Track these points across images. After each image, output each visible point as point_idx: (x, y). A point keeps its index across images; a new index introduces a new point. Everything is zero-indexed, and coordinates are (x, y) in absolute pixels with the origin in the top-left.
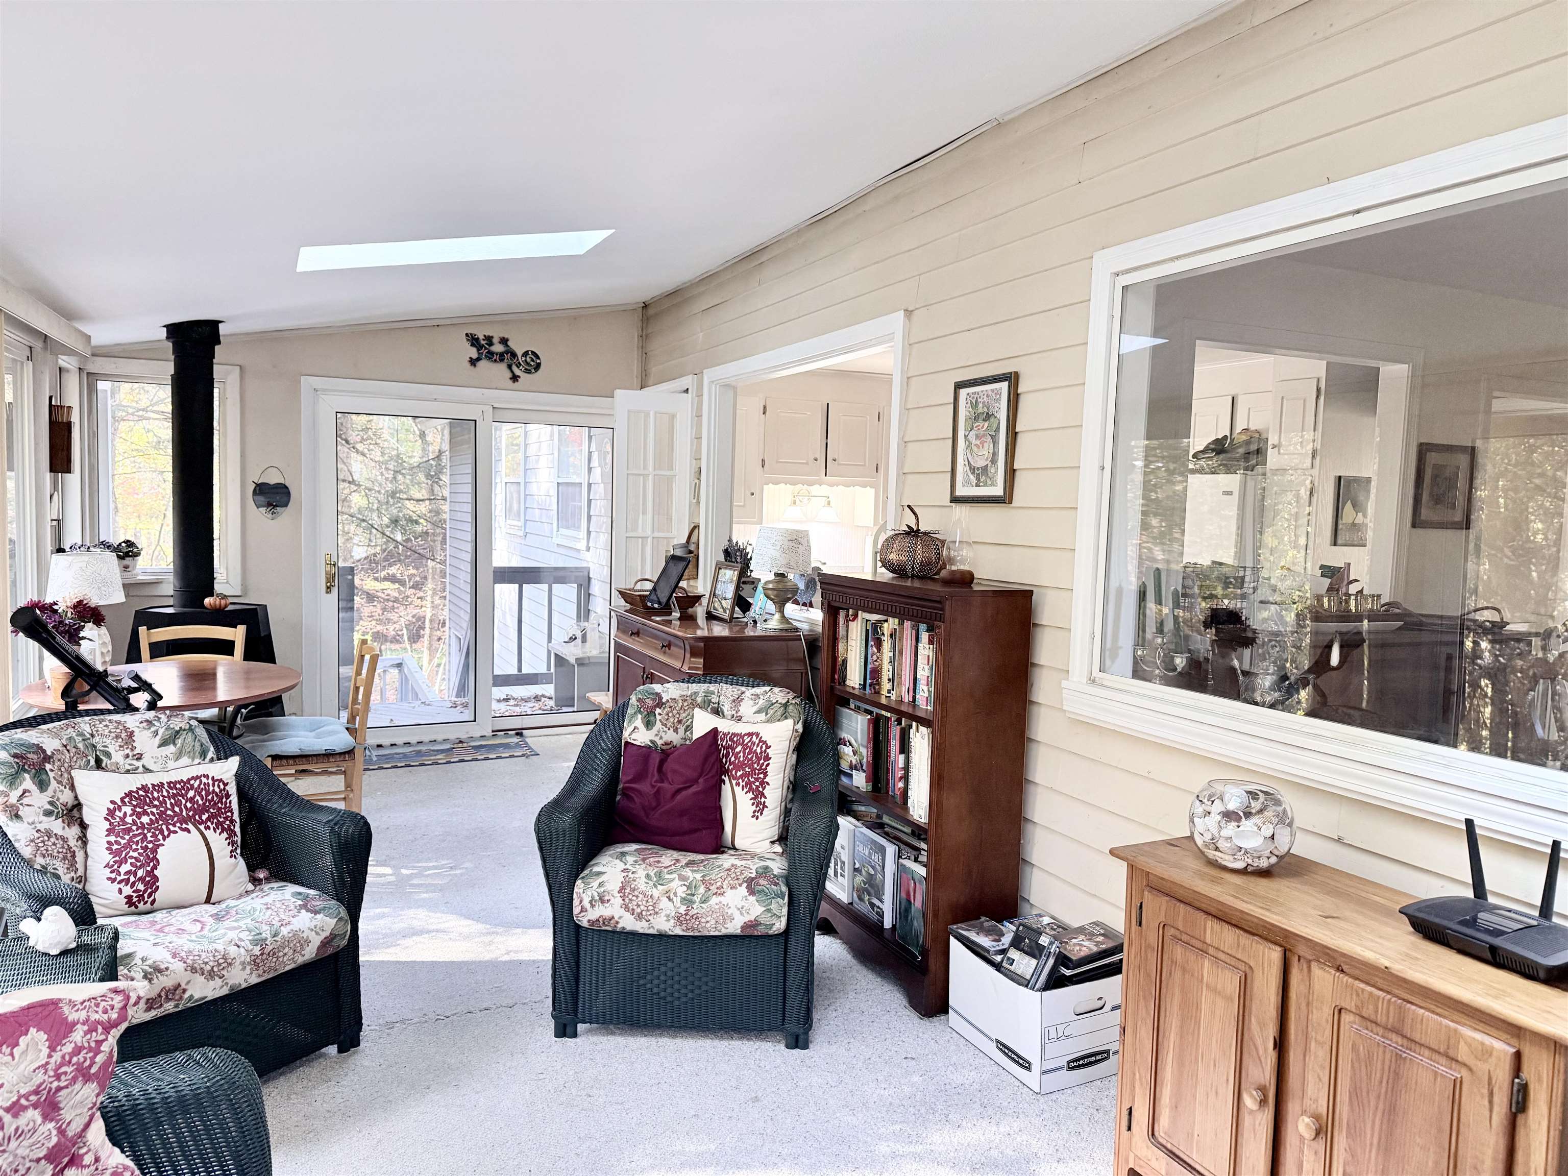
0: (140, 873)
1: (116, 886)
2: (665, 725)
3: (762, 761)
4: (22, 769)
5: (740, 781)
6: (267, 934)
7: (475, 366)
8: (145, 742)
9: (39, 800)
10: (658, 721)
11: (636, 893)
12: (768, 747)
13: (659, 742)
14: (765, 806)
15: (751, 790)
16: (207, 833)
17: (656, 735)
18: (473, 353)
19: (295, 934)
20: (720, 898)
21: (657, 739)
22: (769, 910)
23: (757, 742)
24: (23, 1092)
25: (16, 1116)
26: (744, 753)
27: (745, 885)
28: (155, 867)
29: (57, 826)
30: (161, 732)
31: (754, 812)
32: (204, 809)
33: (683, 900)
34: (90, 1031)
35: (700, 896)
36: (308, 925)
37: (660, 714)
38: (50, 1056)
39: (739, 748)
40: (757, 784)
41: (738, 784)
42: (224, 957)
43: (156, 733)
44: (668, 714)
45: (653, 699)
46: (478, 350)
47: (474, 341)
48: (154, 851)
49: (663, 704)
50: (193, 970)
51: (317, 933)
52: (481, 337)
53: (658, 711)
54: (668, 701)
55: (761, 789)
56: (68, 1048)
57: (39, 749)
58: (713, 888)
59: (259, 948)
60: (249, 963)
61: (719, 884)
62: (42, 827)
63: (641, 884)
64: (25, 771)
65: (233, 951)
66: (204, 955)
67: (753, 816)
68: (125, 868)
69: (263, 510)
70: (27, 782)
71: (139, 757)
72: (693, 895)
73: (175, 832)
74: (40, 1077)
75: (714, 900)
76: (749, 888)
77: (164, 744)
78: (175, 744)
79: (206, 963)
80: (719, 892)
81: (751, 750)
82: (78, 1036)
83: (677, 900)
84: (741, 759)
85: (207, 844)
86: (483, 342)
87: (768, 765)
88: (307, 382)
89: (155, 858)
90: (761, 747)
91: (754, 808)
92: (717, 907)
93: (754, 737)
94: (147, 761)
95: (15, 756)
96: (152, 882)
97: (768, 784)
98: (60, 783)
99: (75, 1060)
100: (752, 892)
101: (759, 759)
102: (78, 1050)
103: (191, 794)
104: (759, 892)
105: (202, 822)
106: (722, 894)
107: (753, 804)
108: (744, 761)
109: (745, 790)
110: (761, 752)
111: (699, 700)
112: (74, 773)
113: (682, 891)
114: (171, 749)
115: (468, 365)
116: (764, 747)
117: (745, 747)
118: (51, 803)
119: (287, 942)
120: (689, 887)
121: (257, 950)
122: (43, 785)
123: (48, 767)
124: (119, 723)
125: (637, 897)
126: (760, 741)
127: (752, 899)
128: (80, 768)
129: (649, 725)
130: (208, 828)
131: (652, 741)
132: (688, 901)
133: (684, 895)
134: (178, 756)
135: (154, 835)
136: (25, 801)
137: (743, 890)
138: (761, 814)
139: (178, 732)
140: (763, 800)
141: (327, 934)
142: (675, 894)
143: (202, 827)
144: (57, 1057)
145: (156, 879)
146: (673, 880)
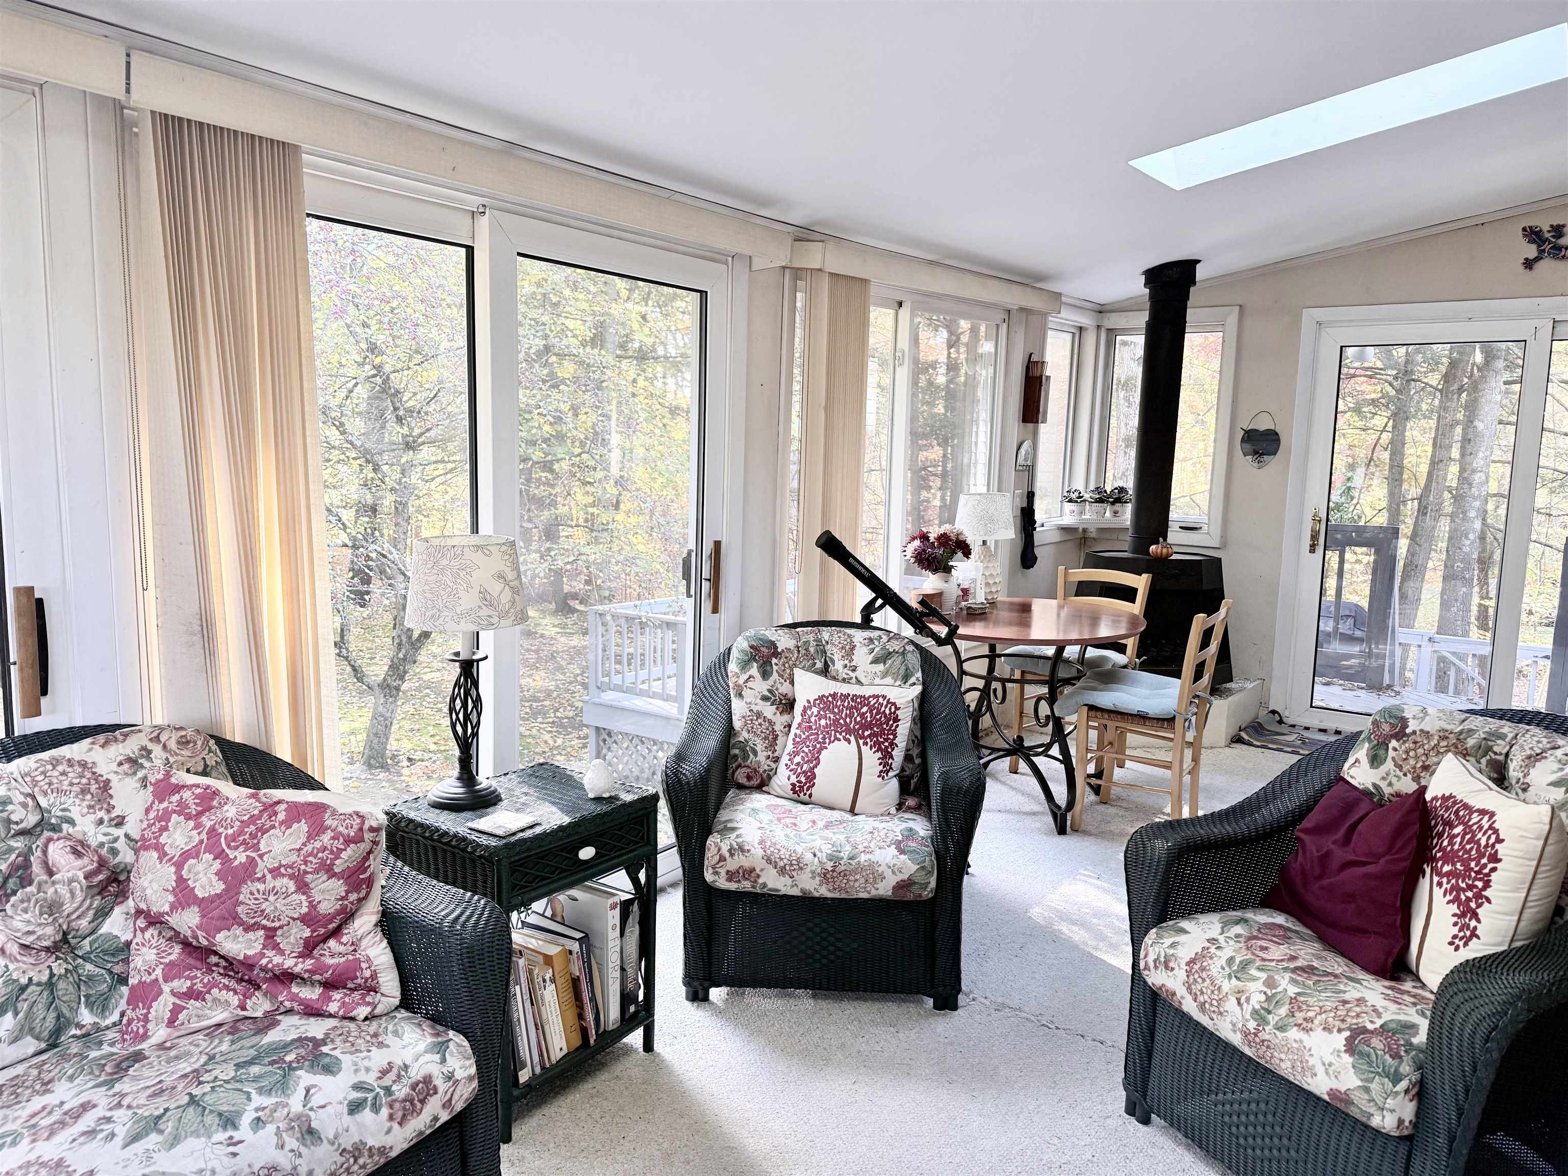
0: (805, 767)
1: (788, 773)
2: (1400, 767)
3: (1484, 861)
4: (753, 658)
5: (1445, 880)
6: (845, 855)
7: (1531, 268)
8: (862, 657)
9: (761, 686)
10: (1389, 759)
11: (1204, 975)
12: (1499, 841)
13: (1387, 790)
14: (1474, 934)
15: (1457, 899)
16: (863, 748)
17: (1383, 778)
18: (1531, 251)
19: (872, 864)
20: (1301, 1035)
21: (1383, 785)
22: (1367, 1090)
23: (1486, 827)
24: (283, 863)
25: (274, 878)
26: (1463, 838)
27: (1347, 1034)
28: (816, 766)
29: (769, 711)
30: (877, 650)
31: (1455, 937)
32: (869, 726)
33: (1255, 1012)
34: (333, 838)
35: (1277, 1018)
36: (887, 861)
37: (1395, 749)
38: (304, 844)
39: (1459, 830)
40: (1470, 894)
41: (1440, 884)
42: (798, 860)
43: (872, 651)
44: (1407, 752)
45: (1393, 726)
46: (1539, 246)
47: (1533, 235)
48: (819, 752)
49: (1405, 735)
50: (769, 861)
51: (893, 872)
52: (1546, 228)
53: (1394, 743)
54: (1414, 732)
55: (1473, 905)
56: (318, 844)
57: (773, 645)
58: (1300, 1016)
59: (832, 864)
60: (819, 875)
61: (1311, 1014)
62: (755, 708)
63: (1216, 966)
64: (755, 660)
65: (808, 856)
66: (783, 851)
67: (1451, 943)
68: (798, 759)
69: (1249, 458)
70: (754, 670)
71: (854, 670)
72: (1269, 1012)
73: (839, 740)
74: (293, 858)
75: (1293, 1034)
76: (1350, 1042)
77: (876, 661)
78: (885, 663)
79: (781, 859)
80: (1305, 1025)
81: (1474, 836)
82: (326, 838)
83: (1248, 1009)
84: (1456, 847)
85: (860, 759)
86: (1548, 235)
87: (1494, 870)
88: (1310, 316)
89: (818, 759)
90: (1489, 838)
91: (1455, 930)
92: (1295, 1045)
93: (1486, 818)
94: (859, 673)
95: (752, 647)
96: (811, 777)
97: (1489, 901)
98: (781, 676)
99: (320, 855)
100: (1350, 1048)
101: (1481, 855)
102: (324, 849)
103: (865, 709)
104: (1361, 1054)
105: (863, 737)
106: (1307, 1030)
107: (1455, 924)
108: (1458, 850)
109: (1448, 898)
110: (1487, 846)
111: (1471, 742)
112: (797, 671)
113: (1257, 1000)
114: (881, 667)
115: (1521, 269)
116: (1493, 837)
117: (1468, 829)
118: (770, 691)
119: (859, 869)
120: (1268, 999)
121: (829, 866)
122: (765, 675)
123: (774, 661)
124: (849, 636)
125: (1204, 980)
126: (1490, 827)
127: (1347, 1059)
128: (803, 668)
129: (1375, 760)
130: (866, 744)
131: (1374, 785)
132: (1260, 1016)
133: (1257, 1007)
134: (884, 675)
135: (824, 738)
136: (749, 684)
137: (1339, 1040)
138: (1466, 944)
139: (890, 653)
140: (1473, 923)
141: (906, 877)
142: (1248, 1000)
143: (861, 742)
144: (309, 848)
145: (814, 776)
146: (1255, 979)
